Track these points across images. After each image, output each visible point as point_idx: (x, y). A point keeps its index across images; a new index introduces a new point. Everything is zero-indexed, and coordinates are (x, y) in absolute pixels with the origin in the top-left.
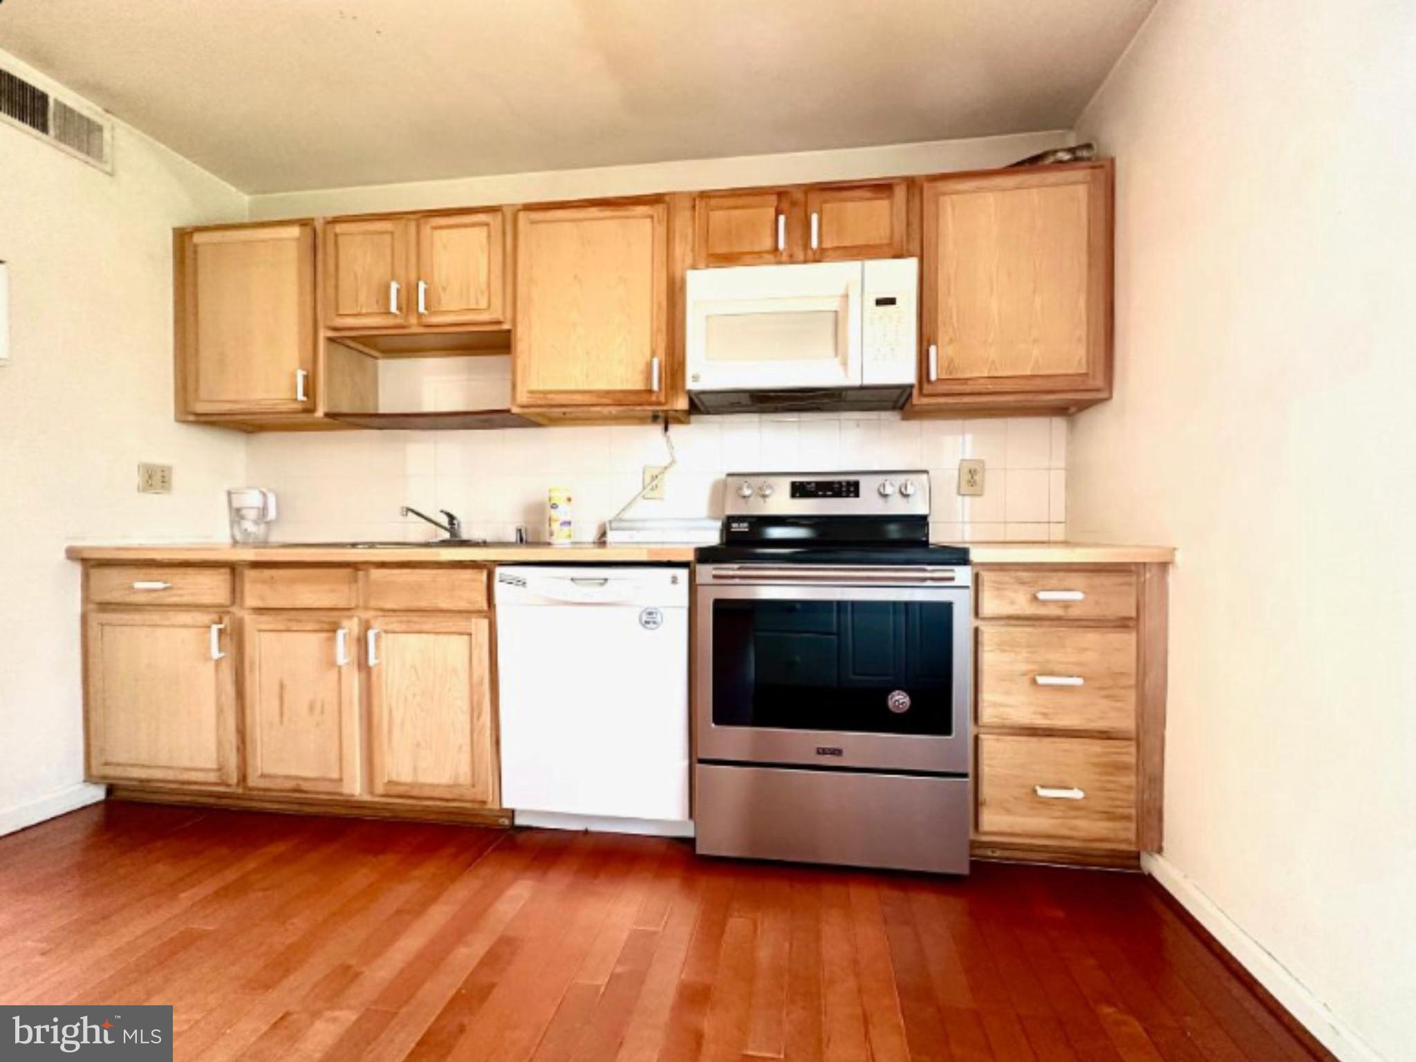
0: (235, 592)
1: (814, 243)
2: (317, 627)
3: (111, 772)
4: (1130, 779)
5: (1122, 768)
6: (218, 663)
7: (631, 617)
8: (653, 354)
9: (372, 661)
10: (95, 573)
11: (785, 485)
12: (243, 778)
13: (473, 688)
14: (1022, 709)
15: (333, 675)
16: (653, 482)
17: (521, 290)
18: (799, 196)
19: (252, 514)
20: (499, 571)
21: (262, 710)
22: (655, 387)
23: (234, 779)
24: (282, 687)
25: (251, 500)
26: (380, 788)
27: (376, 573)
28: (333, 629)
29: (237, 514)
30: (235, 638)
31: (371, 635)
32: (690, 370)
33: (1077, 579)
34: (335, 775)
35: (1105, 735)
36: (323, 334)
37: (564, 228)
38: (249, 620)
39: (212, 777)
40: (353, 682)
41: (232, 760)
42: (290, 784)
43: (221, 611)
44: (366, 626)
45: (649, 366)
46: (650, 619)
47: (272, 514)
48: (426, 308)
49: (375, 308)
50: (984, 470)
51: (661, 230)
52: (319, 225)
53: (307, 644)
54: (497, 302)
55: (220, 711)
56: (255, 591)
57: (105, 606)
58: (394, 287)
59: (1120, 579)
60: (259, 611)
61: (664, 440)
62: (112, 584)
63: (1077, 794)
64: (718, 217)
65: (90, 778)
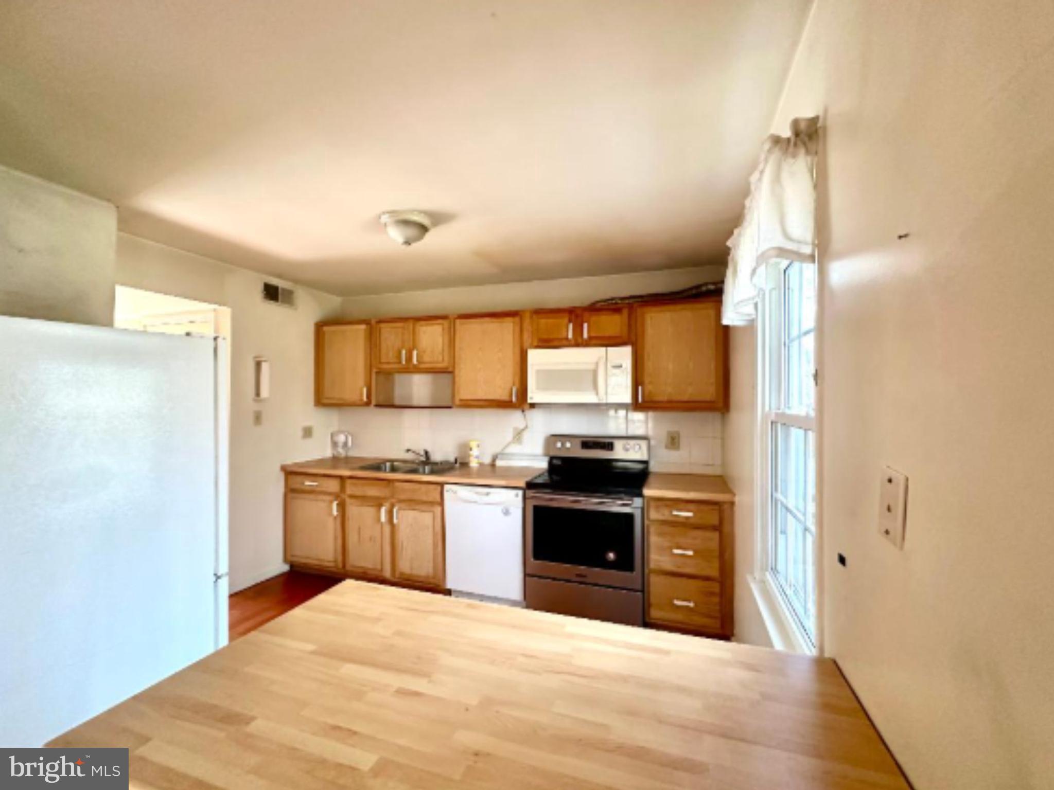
0: (343, 488)
1: (585, 335)
2: (372, 504)
3: (295, 559)
4: (716, 600)
5: (712, 594)
6: (335, 518)
7: (499, 510)
8: (514, 384)
9: (395, 521)
10: (290, 477)
11: (578, 442)
12: (344, 566)
13: (435, 534)
14: (667, 564)
15: (379, 527)
16: (518, 435)
17: (457, 354)
18: (579, 312)
19: (340, 444)
20: (447, 487)
21: (352, 538)
22: (514, 399)
23: (340, 565)
24: (359, 528)
25: (341, 438)
26: (397, 575)
27: (397, 484)
28: (380, 506)
29: (335, 444)
30: (342, 507)
31: (395, 510)
32: (529, 394)
33: (692, 506)
34: (379, 567)
35: (707, 579)
36: (374, 370)
37: (475, 326)
38: (348, 501)
39: (332, 564)
40: (387, 529)
41: (340, 559)
42: (360, 570)
43: (337, 496)
44: (392, 506)
45: (511, 390)
46: (506, 512)
47: (350, 443)
48: (417, 361)
49: (395, 360)
50: (679, 437)
51: (517, 329)
52: (373, 322)
53: (368, 511)
54: (446, 359)
55: (336, 538)
56: (350, 489)
57: (294, 491)
58: (404, 352)
59: (711, 507)
60: (352, 496)
61: (523, 416)
62: (296, 482)
63: (691, 605)
64: (543, 321)
65: (286, 560)
